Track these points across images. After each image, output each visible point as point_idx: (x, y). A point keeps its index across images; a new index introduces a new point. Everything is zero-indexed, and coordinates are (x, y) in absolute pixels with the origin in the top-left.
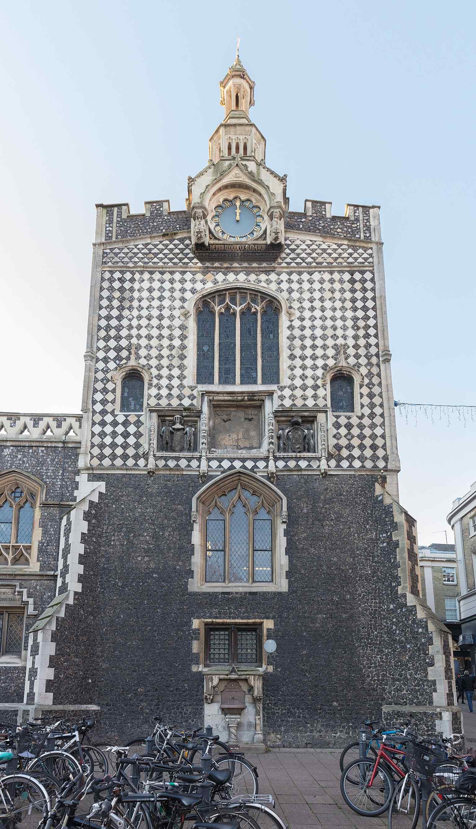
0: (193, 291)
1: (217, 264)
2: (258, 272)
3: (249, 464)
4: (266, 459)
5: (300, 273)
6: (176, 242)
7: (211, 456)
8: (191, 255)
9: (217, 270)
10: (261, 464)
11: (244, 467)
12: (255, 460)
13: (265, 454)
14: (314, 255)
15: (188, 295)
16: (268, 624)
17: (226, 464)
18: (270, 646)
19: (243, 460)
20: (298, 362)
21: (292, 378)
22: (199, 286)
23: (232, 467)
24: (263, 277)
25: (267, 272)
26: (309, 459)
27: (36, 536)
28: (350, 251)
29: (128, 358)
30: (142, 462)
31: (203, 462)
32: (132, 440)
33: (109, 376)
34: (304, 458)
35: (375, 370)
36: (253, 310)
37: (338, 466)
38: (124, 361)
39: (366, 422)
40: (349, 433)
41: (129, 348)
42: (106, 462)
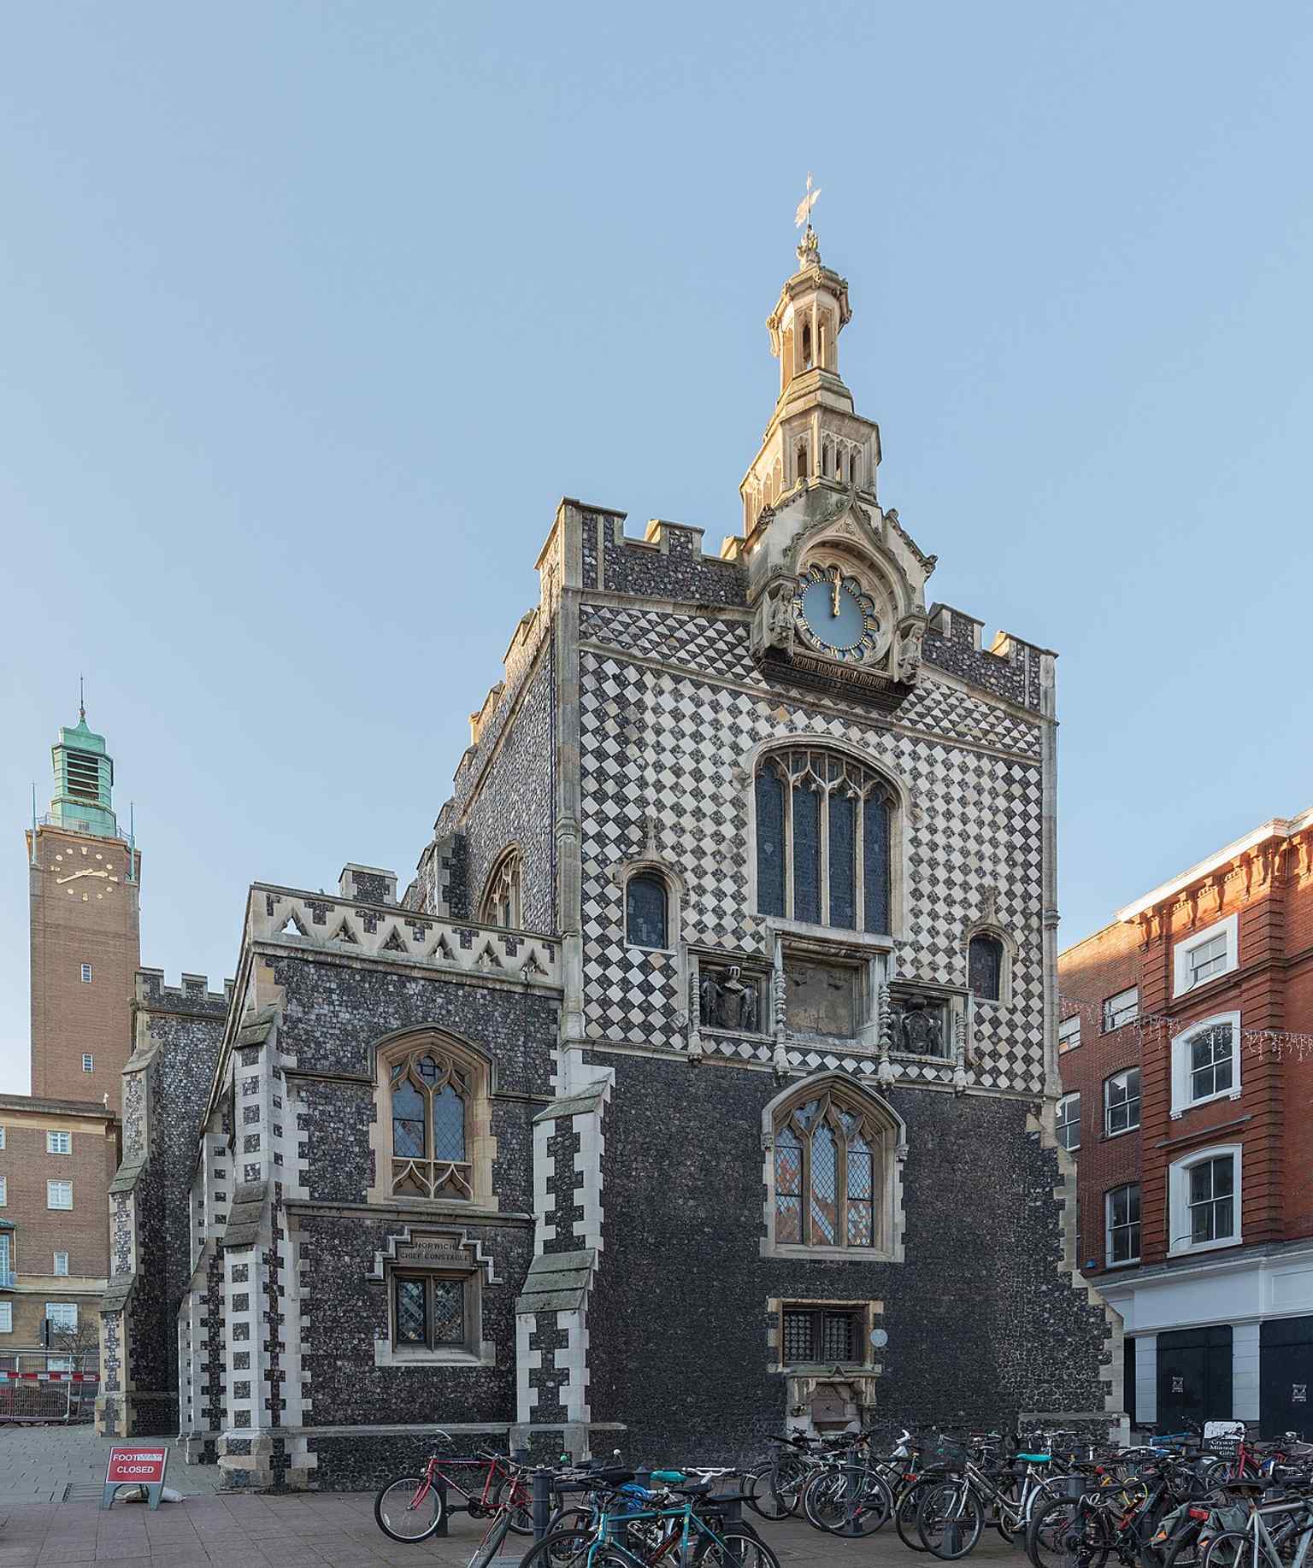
0: (754, 736)
1: (794, 693)
2: (866, 726)
3: (850, 1065)
4: (876, 1060)
5: (931, 746)
6: (720, 626)
7: (791, 1043)
8: (747, 661)
9: (796, 704)
10: (868, 1067)
11: (841, 1067)
12: (859, 1058)
13: (872, 1050)
14: (953, 717)
15: (745, 741)
16: (876, 1308)
17: (813, 1060)
18: (878, 1338)
19: (840, 1057)
20: (925, 905)
21: (916, 930)
22: (763, 728)
23: (823, 1067)
24: (872, 737)
25: (880, 730)
26: (938, 1067)
27: (485, 1151)
28: (1007, 723)
29: (642, 844)
30: (677, 1040)
31: (780, 1053)
32: (657, 999)
33: (609, 871)
34: (931, 1065)
35: (1034, 938)
36: (850, 794)
37: (978, 1082)
38: (634, 849)
39: (1019, 1018)
40: (995, 1034)
41: (642, 824)
42: (615, 1033)
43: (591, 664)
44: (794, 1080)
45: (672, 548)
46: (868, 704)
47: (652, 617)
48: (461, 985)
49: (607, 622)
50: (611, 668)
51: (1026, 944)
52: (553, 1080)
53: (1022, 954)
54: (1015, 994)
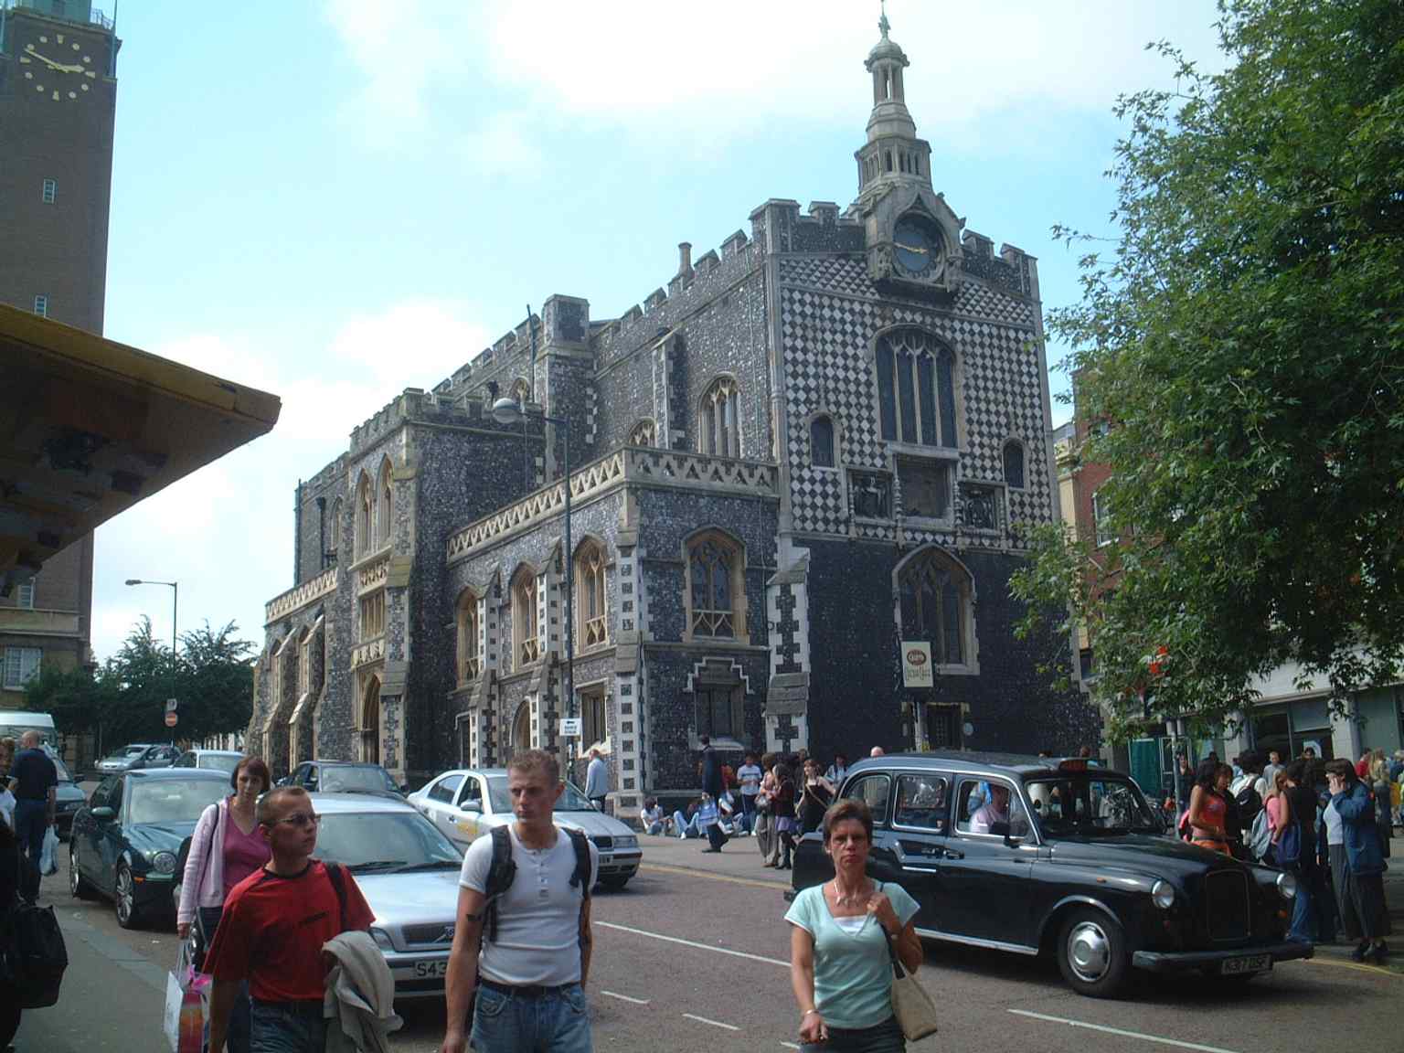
0: (873, 327)
1: (894, 300)
2: (933, 314)
3: (940, 539)
4: (954, 534)
5: (971, 323)
6: (852, 263)
7: (905, 525)
8: (867, 282)
9: (896, 306)
10: (950, 539)
11: (935, 541)
12: (944, 534)
13: (951, 529)
14: (982, 304)
15: (869, 332)
16: (965, 707)
17: (919, 537)
18: (968, 729)
19: (933, 533)
20: (975, 428)
21: (972, 444)
22: (878, 322)
23: (924, 541)
24: (938, 321)
25: (943, 316)
26: (992, 538)
27: (741, 604)
28: (1013, 304)
29: (818, 402)
30: (842, 528)
31: (899, 533)
32: (831, 502)
33: (801, 421)
34: (987, 537)
35: (1040, 446)
36: (928, 356)
37: (1015, 546)
38: (814, 406)
39: (1036, 500)
40: (1022, 512)
41: (817, 390)
42: (809, 526)
43: (787, 294)
44: (909, 550)
45: (825, 220)
46: (934, 303)
47: (817, 262)
48: (726, 498)
49: (794, 268)
50: (797, 296)
51: (1036, 450)
52: (776, 557)
53: (1034, 457)
54: (1032, 484)
